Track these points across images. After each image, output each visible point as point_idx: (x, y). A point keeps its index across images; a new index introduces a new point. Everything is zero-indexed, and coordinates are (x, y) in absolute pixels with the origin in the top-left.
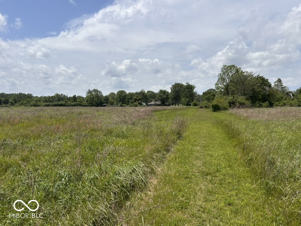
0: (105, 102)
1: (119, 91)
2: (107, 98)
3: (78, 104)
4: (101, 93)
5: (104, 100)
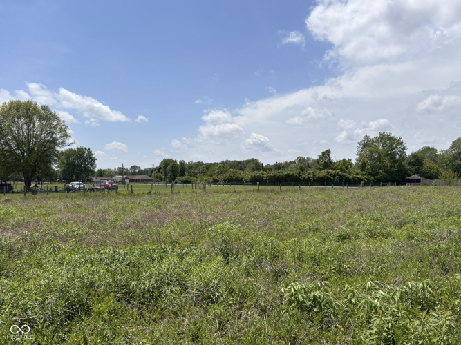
0: (413, 169)
2: (417, 160)
4: (402, 143)
5: (410, 164)
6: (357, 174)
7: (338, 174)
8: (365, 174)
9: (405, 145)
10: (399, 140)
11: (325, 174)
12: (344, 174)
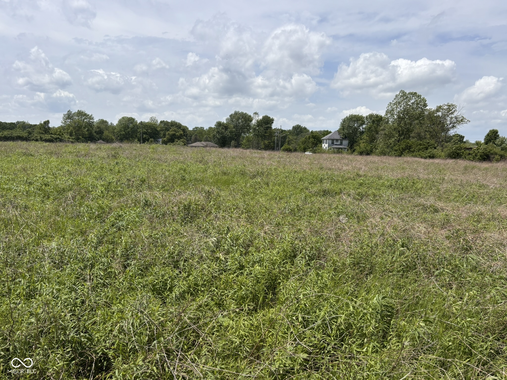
1: (123, 118)
3: (56, 139)
4: (93, 119)
5: (95, 132)
6: (69, 138)
7: (58, 138)
8: (74, 139)
9: (94, 120)
10: (90, 116)
11: (50, 138)
12: (63, 138)
